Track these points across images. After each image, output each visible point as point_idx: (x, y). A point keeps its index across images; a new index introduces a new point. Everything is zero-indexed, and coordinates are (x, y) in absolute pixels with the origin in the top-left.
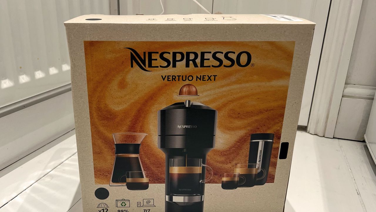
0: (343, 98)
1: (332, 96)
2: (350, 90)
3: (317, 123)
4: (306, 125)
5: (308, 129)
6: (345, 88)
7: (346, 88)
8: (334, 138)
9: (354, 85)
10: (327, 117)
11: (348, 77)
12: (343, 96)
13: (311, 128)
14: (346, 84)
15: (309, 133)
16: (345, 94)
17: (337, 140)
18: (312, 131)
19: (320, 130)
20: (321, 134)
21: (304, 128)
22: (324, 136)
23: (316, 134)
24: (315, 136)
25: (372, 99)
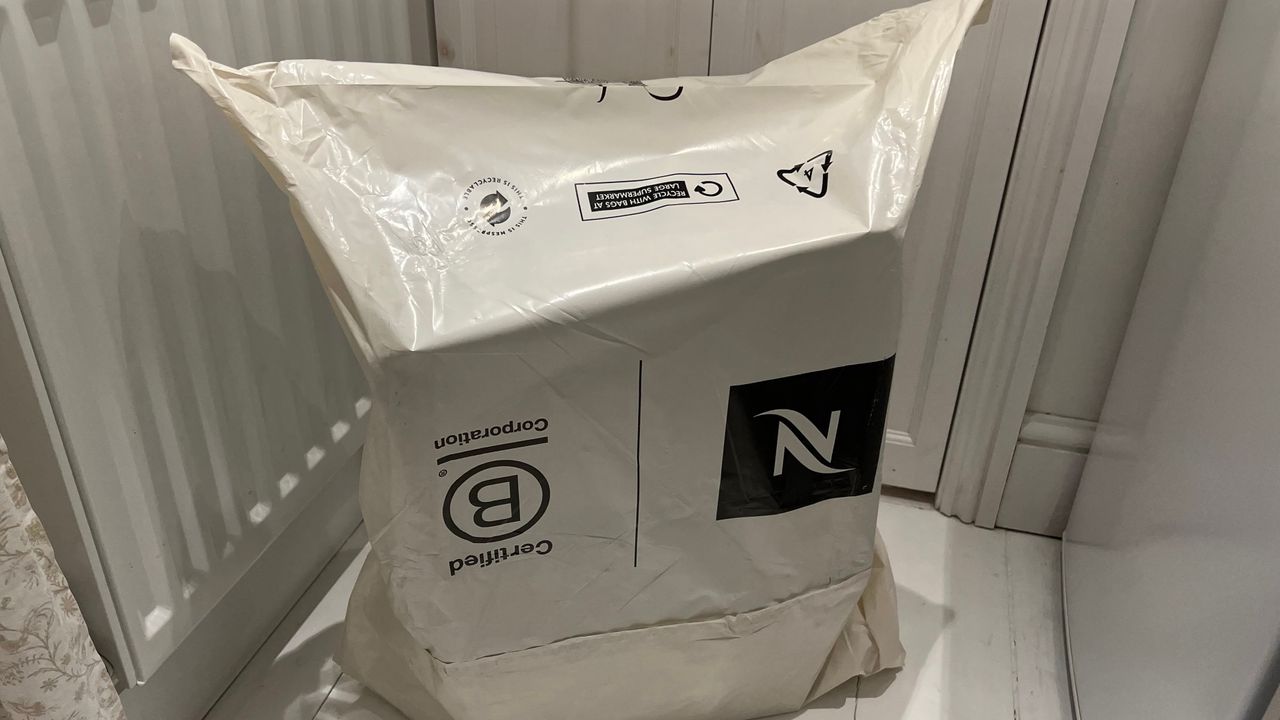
0: (1020, 446)
1: (993, 438)
2: (1037, 428)
3: (959, 490)
4: (933, 490)
5: (938, 501)
6: (1024, 422)
7: (1027, 423)
8: (996, 527)
9: (1048, 414)
10: (982, 483)
11: (1033, 395)
12: (1019, 440)
13: (943, 498)
14: (1029, 411)
15: (938, 510)
16: (1023, 435)
17: (1004, 532)
18: (945, 508)
19: (965, 508)
20: (966, 517)
21: (927, 498)
22: (973, 522)
23: (956, 516)
24: (953, 520)
25: (1085, 450)
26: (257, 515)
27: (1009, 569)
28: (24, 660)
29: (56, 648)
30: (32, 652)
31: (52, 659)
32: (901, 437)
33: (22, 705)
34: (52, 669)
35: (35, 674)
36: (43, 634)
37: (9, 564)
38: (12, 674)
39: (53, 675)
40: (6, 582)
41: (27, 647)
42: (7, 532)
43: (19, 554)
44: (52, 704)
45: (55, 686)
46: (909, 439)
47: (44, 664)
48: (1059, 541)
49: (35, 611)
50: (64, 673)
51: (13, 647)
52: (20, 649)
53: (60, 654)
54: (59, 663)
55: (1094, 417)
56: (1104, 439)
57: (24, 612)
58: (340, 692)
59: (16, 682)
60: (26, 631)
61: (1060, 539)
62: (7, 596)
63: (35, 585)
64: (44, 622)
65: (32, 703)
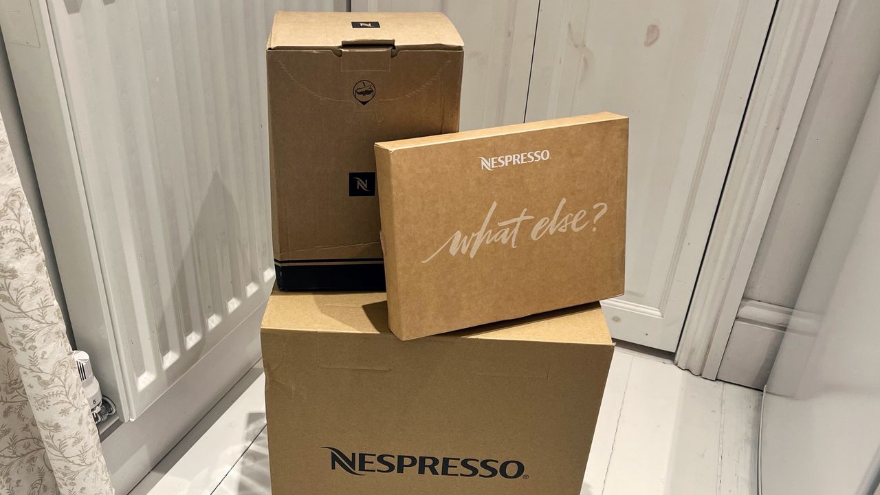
0: (737, 322)
1: (718, 315)
2: (750, 310)
3: (692, 352)
4: (674, 351)
5: (676, 359)
6: (741, 306)
7: (743, 306)
8: (717, 380)
9: (759, 301)
10: (709, 348)
11: (748, 287)
12: (737, 318)
13: (680, 357)
14: (745, 298)
15: (676, 365)
16: (740, 314)
17: (722, 383)
18: (681, 364)
19: (696, 365)
20: (696, 371)
21: (670, 356)
22: (701, 375)
23: (688, 370)
24: (686, 372)
25: (783, 328)
26: (213, 322)
27: (723, 408)
28: (51, 394)
29: (70, 388)
30: (56, 389)
31: (67, 395)
32: (652, 312)
33: (47, 425)
34: (66, 402)
35: (58, 403)
36: (63, 378)
37: (47, 329)
38: (43, 403)
39: (67, 405)
40: (45, 341)
41: (52, 385)
42: (47, 309)
43: (52, 323)
44: (65, 425)
45: (68, 413)
46: (659, 314)
47: (62, 397)
48: (761, 393)
49: (59, 362)
50: (73, 405)
51: (45, 384)
52: (49, 386)
53: (72, 393)
54: (71, 398)
55: (790, 304)
56: (798, 321)
57: (53, 362)
58: (257, 446)
59: (45, 408)
60: (53, 374)
61: (762, 391)
62: (45, 350)
63: (60, 345)
64: (64, 370)
65: (53, 424)
